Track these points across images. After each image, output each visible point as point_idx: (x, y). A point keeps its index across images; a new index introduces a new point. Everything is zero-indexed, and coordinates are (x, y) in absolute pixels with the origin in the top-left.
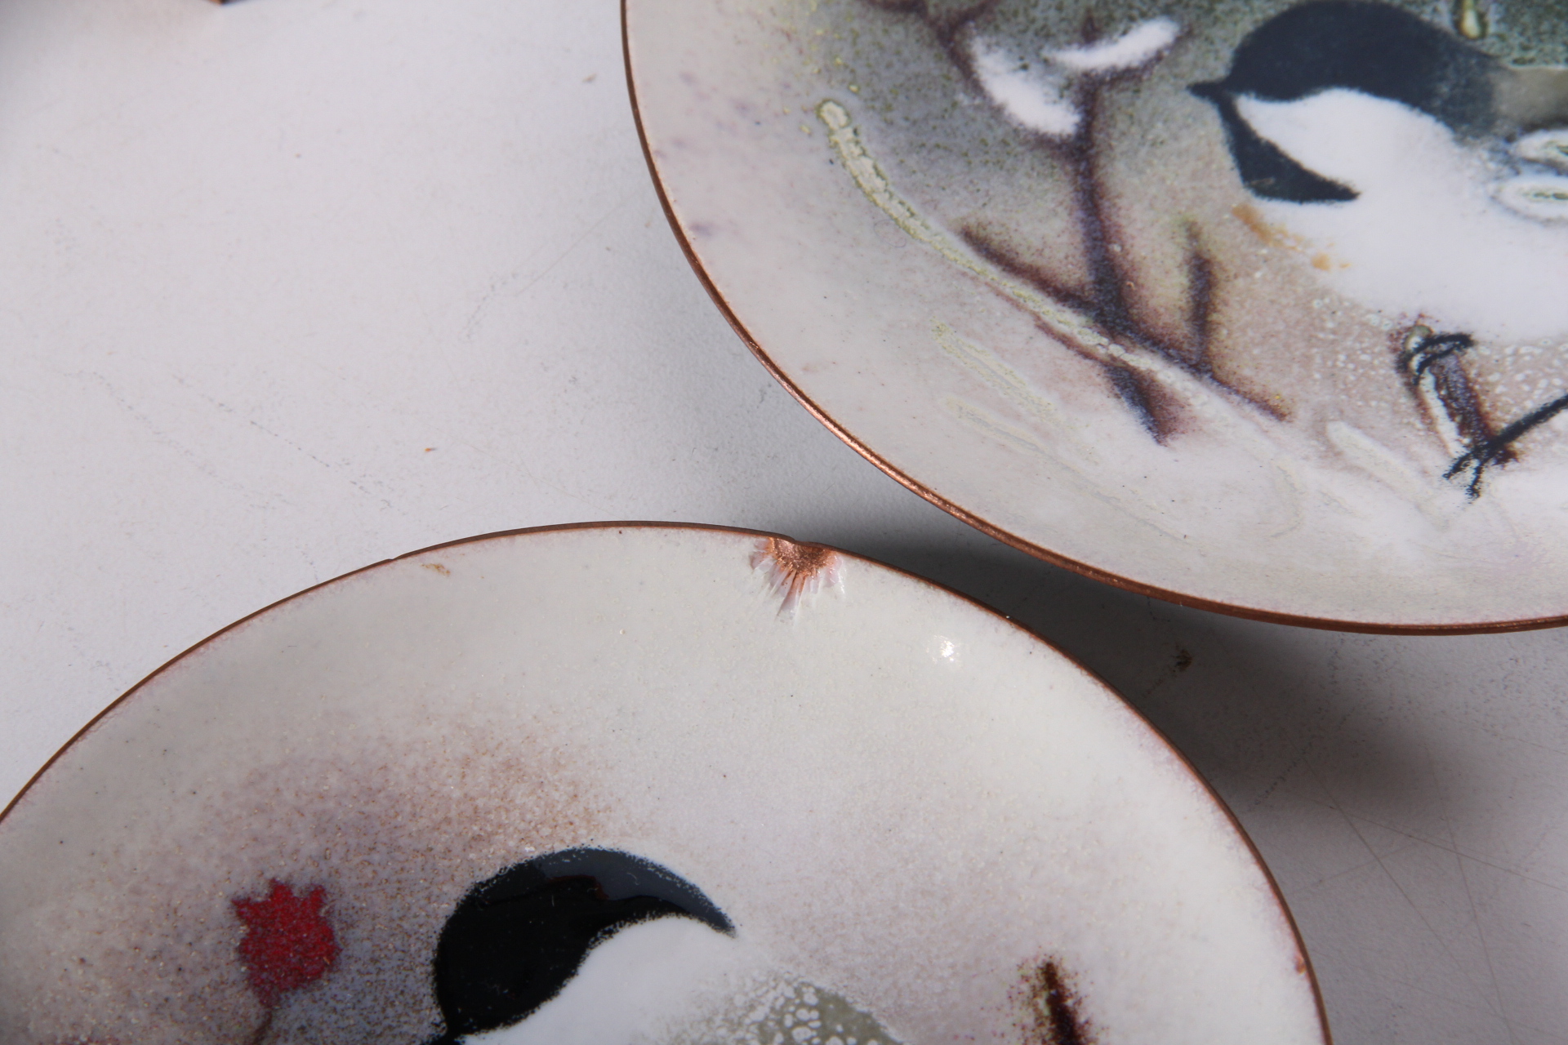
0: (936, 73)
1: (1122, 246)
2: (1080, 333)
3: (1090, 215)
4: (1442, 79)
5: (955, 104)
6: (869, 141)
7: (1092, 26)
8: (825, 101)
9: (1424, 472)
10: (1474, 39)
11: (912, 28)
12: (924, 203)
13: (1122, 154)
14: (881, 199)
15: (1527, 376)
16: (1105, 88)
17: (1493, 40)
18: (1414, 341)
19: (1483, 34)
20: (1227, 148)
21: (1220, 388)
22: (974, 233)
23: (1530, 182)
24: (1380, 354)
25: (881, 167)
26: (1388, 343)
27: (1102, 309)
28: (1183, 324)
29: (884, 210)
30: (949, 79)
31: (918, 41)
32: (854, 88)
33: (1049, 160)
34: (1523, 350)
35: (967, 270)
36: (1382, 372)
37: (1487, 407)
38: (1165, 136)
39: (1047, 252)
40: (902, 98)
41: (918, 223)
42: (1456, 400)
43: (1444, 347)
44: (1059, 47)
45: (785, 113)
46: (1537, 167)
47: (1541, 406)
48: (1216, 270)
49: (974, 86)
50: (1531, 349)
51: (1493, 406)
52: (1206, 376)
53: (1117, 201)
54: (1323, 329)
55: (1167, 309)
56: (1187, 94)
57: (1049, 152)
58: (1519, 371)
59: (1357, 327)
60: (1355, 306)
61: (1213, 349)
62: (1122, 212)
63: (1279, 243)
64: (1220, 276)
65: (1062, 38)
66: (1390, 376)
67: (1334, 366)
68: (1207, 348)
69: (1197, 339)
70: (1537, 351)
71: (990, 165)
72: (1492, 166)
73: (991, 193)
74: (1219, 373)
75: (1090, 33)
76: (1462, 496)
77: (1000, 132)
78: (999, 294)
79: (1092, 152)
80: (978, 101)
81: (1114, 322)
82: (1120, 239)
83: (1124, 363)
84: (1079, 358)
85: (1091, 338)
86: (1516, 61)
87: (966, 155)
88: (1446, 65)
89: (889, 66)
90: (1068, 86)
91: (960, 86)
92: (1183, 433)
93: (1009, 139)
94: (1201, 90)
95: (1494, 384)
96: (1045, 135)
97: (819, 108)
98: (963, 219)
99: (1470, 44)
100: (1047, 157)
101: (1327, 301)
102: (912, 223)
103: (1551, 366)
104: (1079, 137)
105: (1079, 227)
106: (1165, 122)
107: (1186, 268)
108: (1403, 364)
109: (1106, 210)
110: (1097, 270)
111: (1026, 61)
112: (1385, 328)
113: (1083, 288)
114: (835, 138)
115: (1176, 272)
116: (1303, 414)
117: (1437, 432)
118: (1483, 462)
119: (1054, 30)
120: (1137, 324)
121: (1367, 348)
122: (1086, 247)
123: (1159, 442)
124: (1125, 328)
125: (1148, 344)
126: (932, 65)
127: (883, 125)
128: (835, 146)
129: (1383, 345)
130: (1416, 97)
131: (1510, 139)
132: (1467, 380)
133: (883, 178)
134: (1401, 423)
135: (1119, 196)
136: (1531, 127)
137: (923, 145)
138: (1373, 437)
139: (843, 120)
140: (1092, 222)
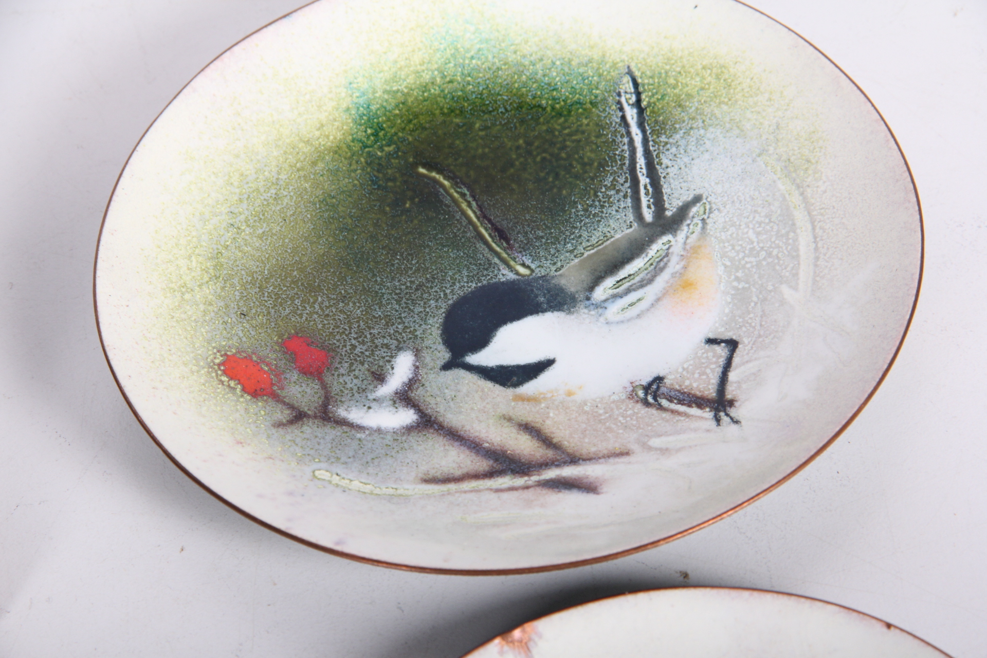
0: (339, 434)
1: (488, 442)
2: (513, 483)
3: (461, 441)
4: (536, 296)
5: (360, 440)
6: (347, 475)
7: (377, 374)
8: (314, 472)
9: (708, 431)
10: (531, 274)
11: (310, 424)
12: (395, 481)
13: (445, 411)
14: (377, 491)
15: (699, 373)
16: (410, 392)
17: (538, 270)
18: (641, 393)
19: (532, 271)
20: (482, 379)
21: (591, 462)
22: (427, 479)
23: (614, 308)
24: (633, 407)
25: (363, 481)
26: (631, 401)
27: (510, 469)
28: (547, 451)
29: (384, 495)
30: (346, 432)
31: (318, 427)
32: (317, 460)
33: (420, 434)
34: (685, 366)
35: (442, 493)
36: (643, 412)
37: (699, 394)
38: (453, 393)
39: (462, 465)
40: (337, 451)
41: (402, 490)
42: (684, 400)
43: (654, 387)
44: (373, 391)
45: (306, 486)
46: (610, 301)
47: (718, 378)
48: (533, 424)
49: (360, 428)
50: (688, 363)
51: (700, 392)
52: (581, 461)
53: (464, 429)
54: (601, 415)
55: (534, 451)
56: (443, 372)
57: (417, 431)
58: (693, 374)
59: (612, 405)
60: (602, 399)
61: (570, 451)
62: (472, 431)
63: (545, 398)
64: (538, 425)
65: (371, 387)
66: (648, 411)
67: (622, 424)
68: (567, 453)
69: (559, 452)
70: (691, 362)
71: (400, 451)
72: (593, 313)
73: (414, 461)
74: (584, 457)
75: (380, 378)
76: (734, 427)
77: (389, 437)
78: (465, 492)
79: (433, 419)
80: (367, 432)
81: (521, 470)
82: (483, 441)
83: (544, 480)
84: (526, 491)
85: (520, 481)
86: (556, 271)
87: (387, 454)
88: (532, 290)
89: (319, 444)
90: (395, 402)
91: (353, 432)
92: (601, 485)
93: (396, 438)
94: (446, 367)
95: (691, 384)
96: (407, 426)
97: (314, 475)
98: (417, 476)
99: (531, 277)
100: (418, 433)
101: (589, 404)
102: (399, 492)
103: (703, 363)
104: (421, 417)
105: (462, 448)
106: (447, 388)
107: (521, 432)
108: (646, 403)
109: (465, 435)
110: (489, 457)
111: (367, 405)
112: (624, 397)
113: (493, 467)
114: (333, 482)
115: (519, 436)
116: (634, 447)
117: (692, 416)
118: (725, 411)
119: (364, 387)
120: (531, 464)
121: (626, 409)
122: (475, 453)
123: (598, 494)
124: (528, 468)
125: (544, 467)
126: (334, 432)
127: (344, 466)
128: (337, 485)
129: (631, 404)
130: (535, 309)
131: (588, 299)
132: (679, 391)
133: (369, 484)
134: (674, 423)
135: (463, 427)
136: (591, 289)
137: (367, 462)
138: (670, 435)
139: (328, 474)
140: (465, 443)
